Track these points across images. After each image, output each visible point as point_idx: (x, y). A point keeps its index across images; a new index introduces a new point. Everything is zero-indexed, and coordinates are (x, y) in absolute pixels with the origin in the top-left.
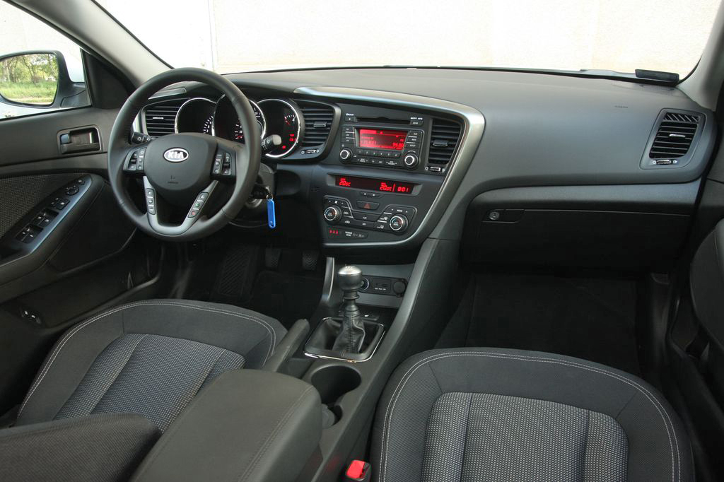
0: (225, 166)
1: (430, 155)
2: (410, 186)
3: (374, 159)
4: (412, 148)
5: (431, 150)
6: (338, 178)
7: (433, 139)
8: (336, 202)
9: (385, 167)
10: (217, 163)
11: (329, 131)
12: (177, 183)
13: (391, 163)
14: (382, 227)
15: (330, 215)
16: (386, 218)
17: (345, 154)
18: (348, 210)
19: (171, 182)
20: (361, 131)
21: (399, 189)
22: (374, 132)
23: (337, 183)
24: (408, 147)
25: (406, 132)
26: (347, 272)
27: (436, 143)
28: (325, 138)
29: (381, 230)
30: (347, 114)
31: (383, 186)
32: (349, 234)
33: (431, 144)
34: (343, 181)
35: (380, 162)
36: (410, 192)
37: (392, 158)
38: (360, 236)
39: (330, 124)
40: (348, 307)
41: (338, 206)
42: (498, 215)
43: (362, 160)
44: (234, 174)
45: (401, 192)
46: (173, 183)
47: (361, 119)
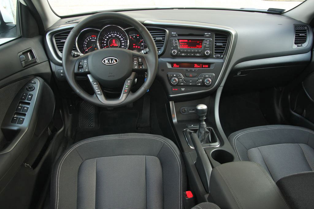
0: (140, 64)
1: (215, 50)
2: (209, 64)
3: (189, 54)
4: (207, 47)
5: (215, 47)
6: (172, 64)
7: (216, 42)
8: (175, 75)
9: (195, 57)
10: (135, 63)
11: (164, 41)
12: (114, 76)
13: (198, 55)
14: (200, 84)
15: (174, 82)
16: (201, 80)
17: (174, 52)
18: (181, 78)
19: (110, 76)
20: (180, 40)
21: (204, 66)
22: (186, 41)
23: (172, 66)
24: (205, 47)
25: (203, 40)
26: (201, 108)
27: (218, 44)
28: (162, 45)
29: (199, 86)
30: (172, 33)
31: (196, 65)
32: (183, 89)
33: (215, 45)
34: (175, 65)
35: (192, 55)
36: (209, 67)
37: (198, 52)
38: (189, 89)
39: (164, 38)
40: (202, 123)
41: (176, 77)
42: (240, 73)
43: (183, 54)
44: (146, 68)
45: (205, 67)
46: (111, 76)
47: (179, 35)
